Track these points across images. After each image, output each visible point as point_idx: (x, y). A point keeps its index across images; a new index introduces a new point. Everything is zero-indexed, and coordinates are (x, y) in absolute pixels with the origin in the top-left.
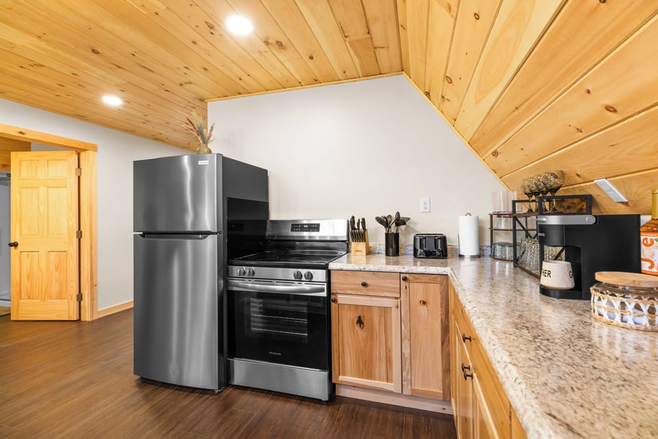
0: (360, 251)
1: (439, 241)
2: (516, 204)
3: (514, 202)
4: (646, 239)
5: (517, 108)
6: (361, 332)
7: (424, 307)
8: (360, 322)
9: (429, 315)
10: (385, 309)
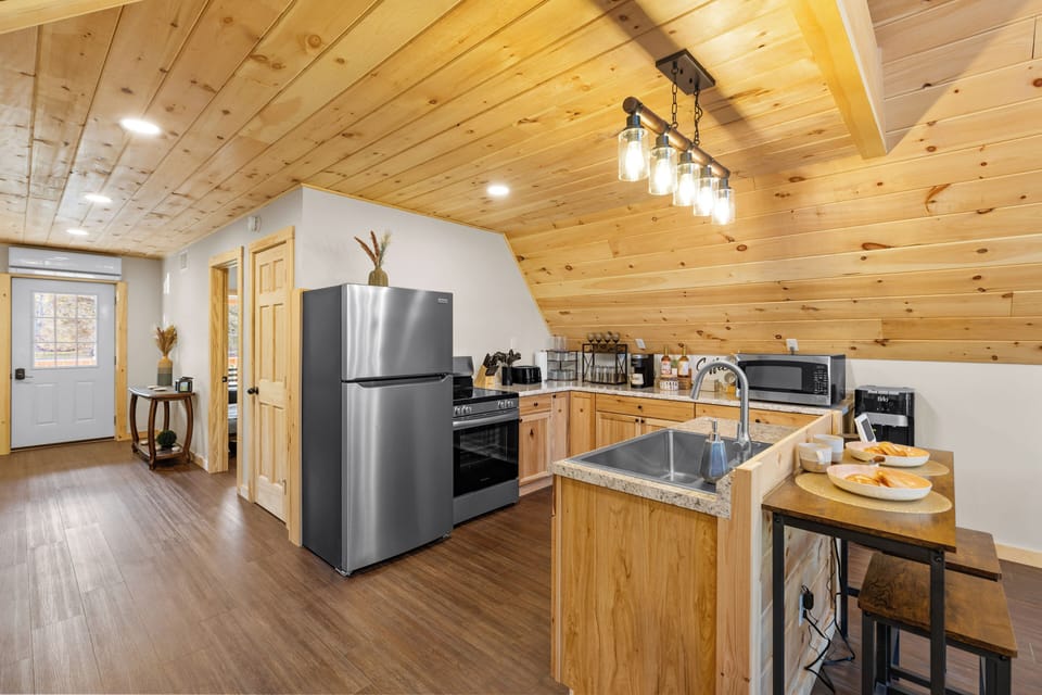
0: (491, 383)
1: (533, 370)
3: (584, 344)
4: (666, 362)
6: (532, 441)
7: (560, 414)
8: (532, 433)
9: (563, 418)
10: (544, 420)
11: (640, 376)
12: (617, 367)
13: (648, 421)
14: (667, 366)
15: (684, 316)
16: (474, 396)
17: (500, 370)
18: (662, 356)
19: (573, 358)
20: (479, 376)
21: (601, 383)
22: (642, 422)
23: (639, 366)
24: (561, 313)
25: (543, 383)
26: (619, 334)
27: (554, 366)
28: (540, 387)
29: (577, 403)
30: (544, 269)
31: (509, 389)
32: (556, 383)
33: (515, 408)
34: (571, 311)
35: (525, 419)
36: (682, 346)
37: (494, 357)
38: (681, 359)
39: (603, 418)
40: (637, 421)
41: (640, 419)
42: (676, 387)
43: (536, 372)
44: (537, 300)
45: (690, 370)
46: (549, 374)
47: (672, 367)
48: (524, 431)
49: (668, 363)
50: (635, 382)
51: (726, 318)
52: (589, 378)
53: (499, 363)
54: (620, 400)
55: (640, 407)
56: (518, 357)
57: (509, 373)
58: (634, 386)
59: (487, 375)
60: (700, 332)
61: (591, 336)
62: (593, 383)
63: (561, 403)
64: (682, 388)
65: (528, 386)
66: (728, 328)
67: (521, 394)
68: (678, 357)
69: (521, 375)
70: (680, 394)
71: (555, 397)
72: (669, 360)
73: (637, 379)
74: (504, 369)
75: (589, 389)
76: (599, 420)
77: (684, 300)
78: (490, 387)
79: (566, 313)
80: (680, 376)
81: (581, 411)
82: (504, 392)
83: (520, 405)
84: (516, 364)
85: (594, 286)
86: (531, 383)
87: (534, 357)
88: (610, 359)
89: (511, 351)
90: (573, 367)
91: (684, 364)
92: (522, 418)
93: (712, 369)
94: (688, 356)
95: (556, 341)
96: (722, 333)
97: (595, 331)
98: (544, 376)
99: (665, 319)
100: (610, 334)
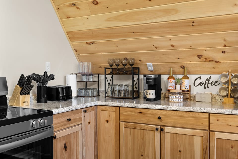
0: (26, 102)
1: (64, 89)
2: (106, 69)
3: (106, 68)
4: (171, 81)
5: (134, 32)
6: (66, 154)
7: (89, 126)
8: (65, 147)
9: (91, 129)
10: (76, 133)
11: (153, 91)
12: (133, 85)
13: (167, 129)
14: (171, 84)
15: (189, 43)
16: (9, 116)
17: (35, 89)
18: (168, 76)
19: (96, 79)
20: (14, 95)
21: (119, 98)
22: (162, 130)
23: (153, 84)
24: (87, 43)
25: (73, 100)
26: (134, 59)
27: (82, 86)
28: (71, 104)
29: (104, 115)
30: (74, 5)
31: (44, 107)
32: (83, 99)
33: (49, 126)
34: (96, 41)
35: (58, 134)
36: (183, 67)
37: (29, 77)
38: (183, 78)
39: (127, 127)
40: (157, 129)
41: (159, 127)
42: (182, 100)
43: (68, 90)
44: (68, 33)
45: (190, 86)
46: (77, 91)
47: (176, 84)
48: (58, 146)
49: (173, 81)
50: (149, 97)
51: (224, 43)
52: (109, 94)
53: (34, 83)
54: (141, 112)
55: (160, 118)
56: (52, 77)
57: (44, 92)
58: (148, 100)
59: (21, 94)
60: (200, 56)
61: (111, 62)
62: (113, 98)
63: (90, 116)
64: (185, 100)
65: (61, 103)
66: (224, 52)
67: (55, 111)
68: (180, 76)
69: (54, 93)
70: (185, 105)
71: (85, 111)
72: (174, 78)
73: (151, 94)
74: (39, 88)
75: (110, 103)
76: (123, 130)
77: (192, 28)
78: (25, 105)
79: (92, 43)
80: (183, 91)
81: (107, 122)
82: (39, 111)
83: (54, 122)
84: (50, 84)
85: (116, 18)
86: (64, 100)
87: (65, 78)
88: (128, 79)
89: (46, 73)
90: (96, 86)
91: (186, 81)
92: (56, 134)
93: (207, 84)
94: (188, 75)
95: (83, 66)
96: (219, 56)
97: (114, 58)
98: (74, 94)
99: (172, 46)
100: (127, 59)
